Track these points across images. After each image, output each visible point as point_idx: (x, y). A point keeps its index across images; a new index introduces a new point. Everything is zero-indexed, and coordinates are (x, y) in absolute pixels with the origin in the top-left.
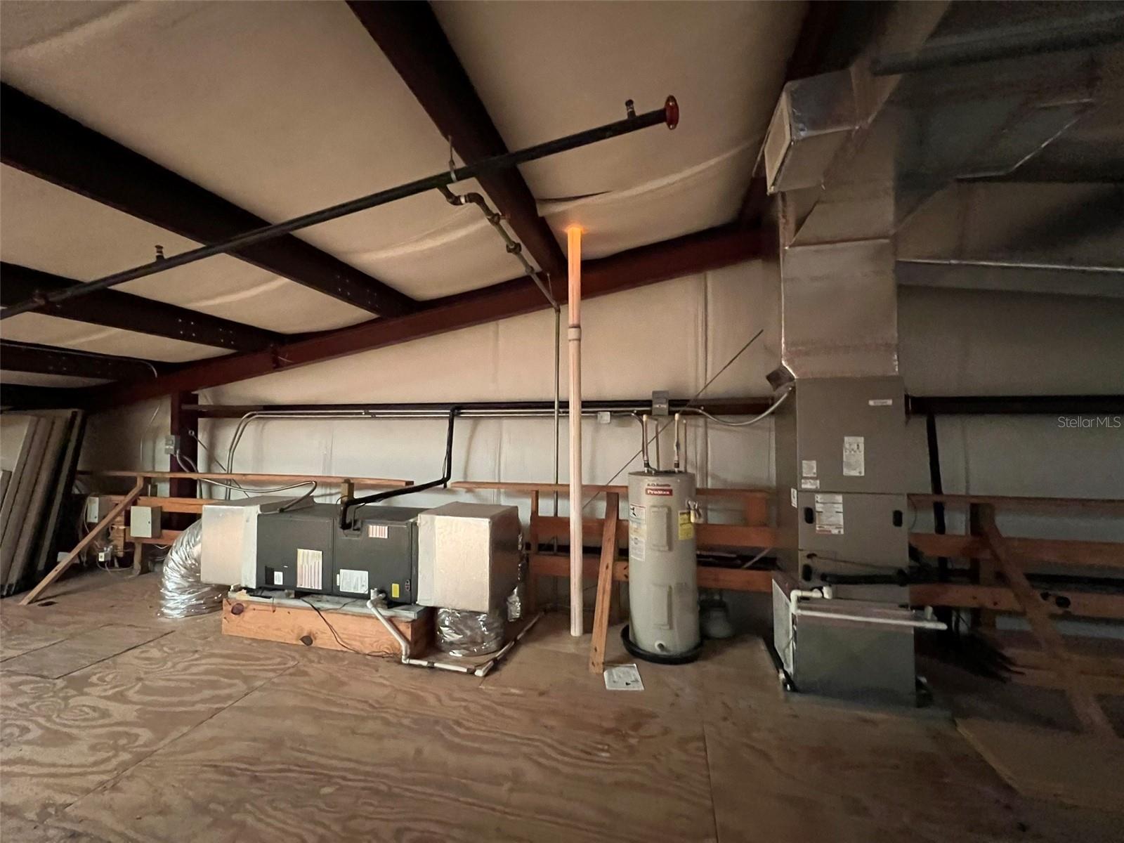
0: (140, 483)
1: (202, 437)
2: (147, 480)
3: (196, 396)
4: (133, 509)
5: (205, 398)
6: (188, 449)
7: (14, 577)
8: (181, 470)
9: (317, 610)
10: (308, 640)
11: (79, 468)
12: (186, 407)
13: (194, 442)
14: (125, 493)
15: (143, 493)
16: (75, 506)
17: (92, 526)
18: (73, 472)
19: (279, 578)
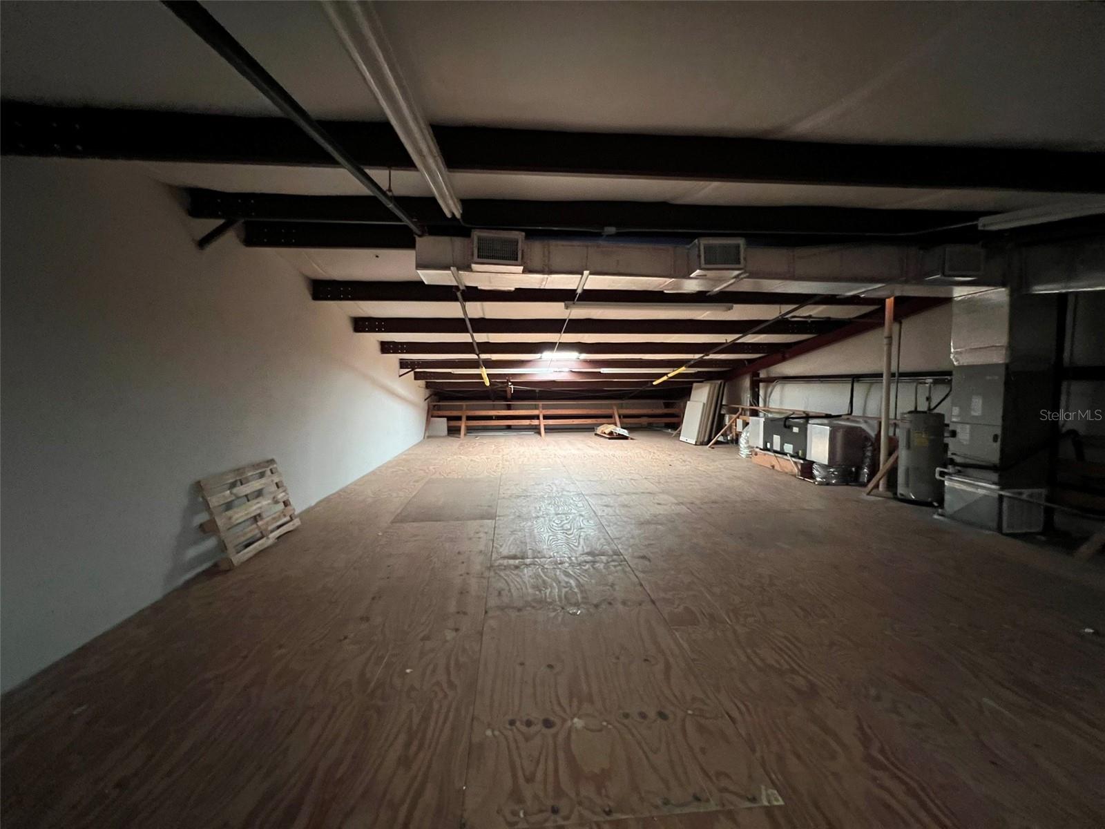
0: (740, 410)
1: (761, 393)
2: (743, 409)
3: (759, 374)
4: (738, 420)
5: (763, 374)
6: (755, 397)
7: (706, 439)
8: (752, 406)
9: (776, 457)
10: (773, 467)
11: (724, 403)
12: (755, 378)
13: (758, 395)
14: (735, 414)
15: (741, 414)
16: (722, 417)
17: (726, 425)
18: (721, 405)
19: (769, 446)
